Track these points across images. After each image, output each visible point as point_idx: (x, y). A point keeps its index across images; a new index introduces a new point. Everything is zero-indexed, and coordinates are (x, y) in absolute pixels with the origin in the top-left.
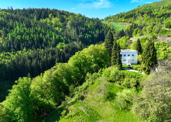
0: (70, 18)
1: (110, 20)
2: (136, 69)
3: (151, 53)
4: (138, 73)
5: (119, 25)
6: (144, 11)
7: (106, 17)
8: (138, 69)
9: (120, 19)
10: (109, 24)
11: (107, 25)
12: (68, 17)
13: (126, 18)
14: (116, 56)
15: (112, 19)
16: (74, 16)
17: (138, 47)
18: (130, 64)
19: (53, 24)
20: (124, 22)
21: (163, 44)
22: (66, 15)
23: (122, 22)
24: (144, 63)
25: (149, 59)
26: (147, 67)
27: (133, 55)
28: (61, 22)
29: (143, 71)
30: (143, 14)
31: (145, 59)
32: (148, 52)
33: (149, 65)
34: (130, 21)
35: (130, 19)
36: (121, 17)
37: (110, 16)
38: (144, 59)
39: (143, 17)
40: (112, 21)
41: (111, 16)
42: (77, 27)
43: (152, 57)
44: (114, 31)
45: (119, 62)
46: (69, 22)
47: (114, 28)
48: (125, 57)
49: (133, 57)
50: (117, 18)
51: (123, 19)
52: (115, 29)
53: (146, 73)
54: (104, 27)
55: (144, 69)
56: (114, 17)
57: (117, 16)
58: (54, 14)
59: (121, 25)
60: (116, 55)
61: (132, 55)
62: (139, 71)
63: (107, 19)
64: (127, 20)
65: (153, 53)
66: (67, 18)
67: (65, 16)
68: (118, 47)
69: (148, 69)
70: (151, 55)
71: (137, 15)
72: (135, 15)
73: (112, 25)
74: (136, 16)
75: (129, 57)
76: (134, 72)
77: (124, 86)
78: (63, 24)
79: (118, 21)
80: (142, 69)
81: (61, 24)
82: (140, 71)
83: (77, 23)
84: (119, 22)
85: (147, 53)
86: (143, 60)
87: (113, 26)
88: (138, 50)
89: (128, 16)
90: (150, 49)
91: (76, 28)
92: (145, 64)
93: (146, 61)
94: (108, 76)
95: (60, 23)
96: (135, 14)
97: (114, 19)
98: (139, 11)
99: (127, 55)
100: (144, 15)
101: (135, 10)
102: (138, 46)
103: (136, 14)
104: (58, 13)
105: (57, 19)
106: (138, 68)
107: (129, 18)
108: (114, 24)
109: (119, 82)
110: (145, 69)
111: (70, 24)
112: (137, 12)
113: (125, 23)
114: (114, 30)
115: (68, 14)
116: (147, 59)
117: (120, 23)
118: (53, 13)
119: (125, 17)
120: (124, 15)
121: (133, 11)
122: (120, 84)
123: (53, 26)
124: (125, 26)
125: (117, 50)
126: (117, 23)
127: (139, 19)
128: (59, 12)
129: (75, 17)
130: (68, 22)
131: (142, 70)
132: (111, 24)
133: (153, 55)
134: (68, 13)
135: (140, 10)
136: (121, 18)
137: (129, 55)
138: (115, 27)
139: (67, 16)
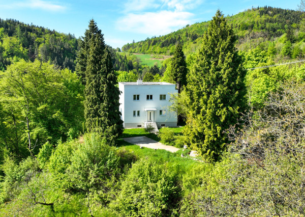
0: (45, 39)
1: (133, 50)
2: (170, 141)
3: (222, 71)
4: (175, 154)
5: (150, 59)
6: (197, 34)
7: (126, 44)
8: (178, 142)
9: (151, 48)
10: (131, 56)
11: (126, 58)
12: (40, 37)
13: (163, 46)
14: (98, 96)
15: (137, 48)
16: (55, 35)
17: (178, 70)
18: (155, 126)
19: (4, 50)
20: (160, 53)
21: (256, 56)
22: (37, 33)
23: (155, 53)
24: (198, 112)
25: (217, 95)
26: (209, 127)
27: (163, 97)
28: (24, 46)
29: (194, 146)
30: (194, 38)
31: (200, 95)
32: (212, 66)
33: (215, 118)
34: (170, 51)
35: (172, 48)
36: (154, 44)
37: (134, 42)
38: (195, 97)
39: (196, 43)
40: (136, 51)
41: (136, 42)
42: (59, 57)
43: (228, 85)
44: (140, 69)
45: (109, 118)
46: (41, 46)
47: (140, 64)
48: (136, 102)
49: (163, 102)
50: (147, 46)
51: (158, 47)
52: (143, 66)
53: (204, 153)
54: (120, 60)
55: (195, 136)
56: (140, 44)
57: (147, 43)
58: (9, 29)
59: (153, 59)
60: (98, 92)
61: (161, 96)
62: (182, 146)
63: (127, 47)
64: (166, 48)
65: (234, 70)
66: (37, 39)
67: (33, 35)
68: (106, 63)
69: (211, 139)
70: (225, 76)
71: (184, 40)
72: (181, 41)
73: (136, 57)
74: (183, 42)
75: (150, 101)
76: (163, 151)
77: (118, 209)
78: (28, 51)
79: (149, 50)
80: (191, 138)
81: (24, 50)
82: (185, 146)
83: (61, 50)
84: (151, 53)
85: (207, 71)
86: (192, 99)
87: (138, 61)
88: (179, 79)
89: (167, 41)
90: (219, 53)
91: (56, 60)
92: (199, 116)
93: (206, 103)
94: (63, 171)
95: (21, 48)
96: (180, 38)
97: (140, 48)
98: (187, 33)
99: (143, 97)
100: (197, 39)
101: (180, 32)
102: (178, 67)
103: (182, 38)
104: (19, 27)
105: (15, 40)
106: (175, 137)
107: (169, 45)
108: (141, 56)
109: (100, 192)
110: (200, 137)
111: (43, 51)
112: (184, 34)
113: (161, 55)
114: (140, 67)
115: (41, 32)
116: (209, 94)
117: (153, 55)
118: (7, 27)
119: (162, 43)
120: (160, 41)
121: (176, 33)
122: (105, 203)
123: (5, 54)
124: (162, 60)
125: (103, 73)
126: (146, 55)
127: (188, 46)
128: (21, 27)
129: (57, 37)
130: (38, 46)
131: (189, 145)
132: (134, 57)
133: (232, 77)
134: (43, 30)
135: (191, 32)
136: (154, 46)
137: (150, 97)
138: (143, 63)
139: (39, 35)
